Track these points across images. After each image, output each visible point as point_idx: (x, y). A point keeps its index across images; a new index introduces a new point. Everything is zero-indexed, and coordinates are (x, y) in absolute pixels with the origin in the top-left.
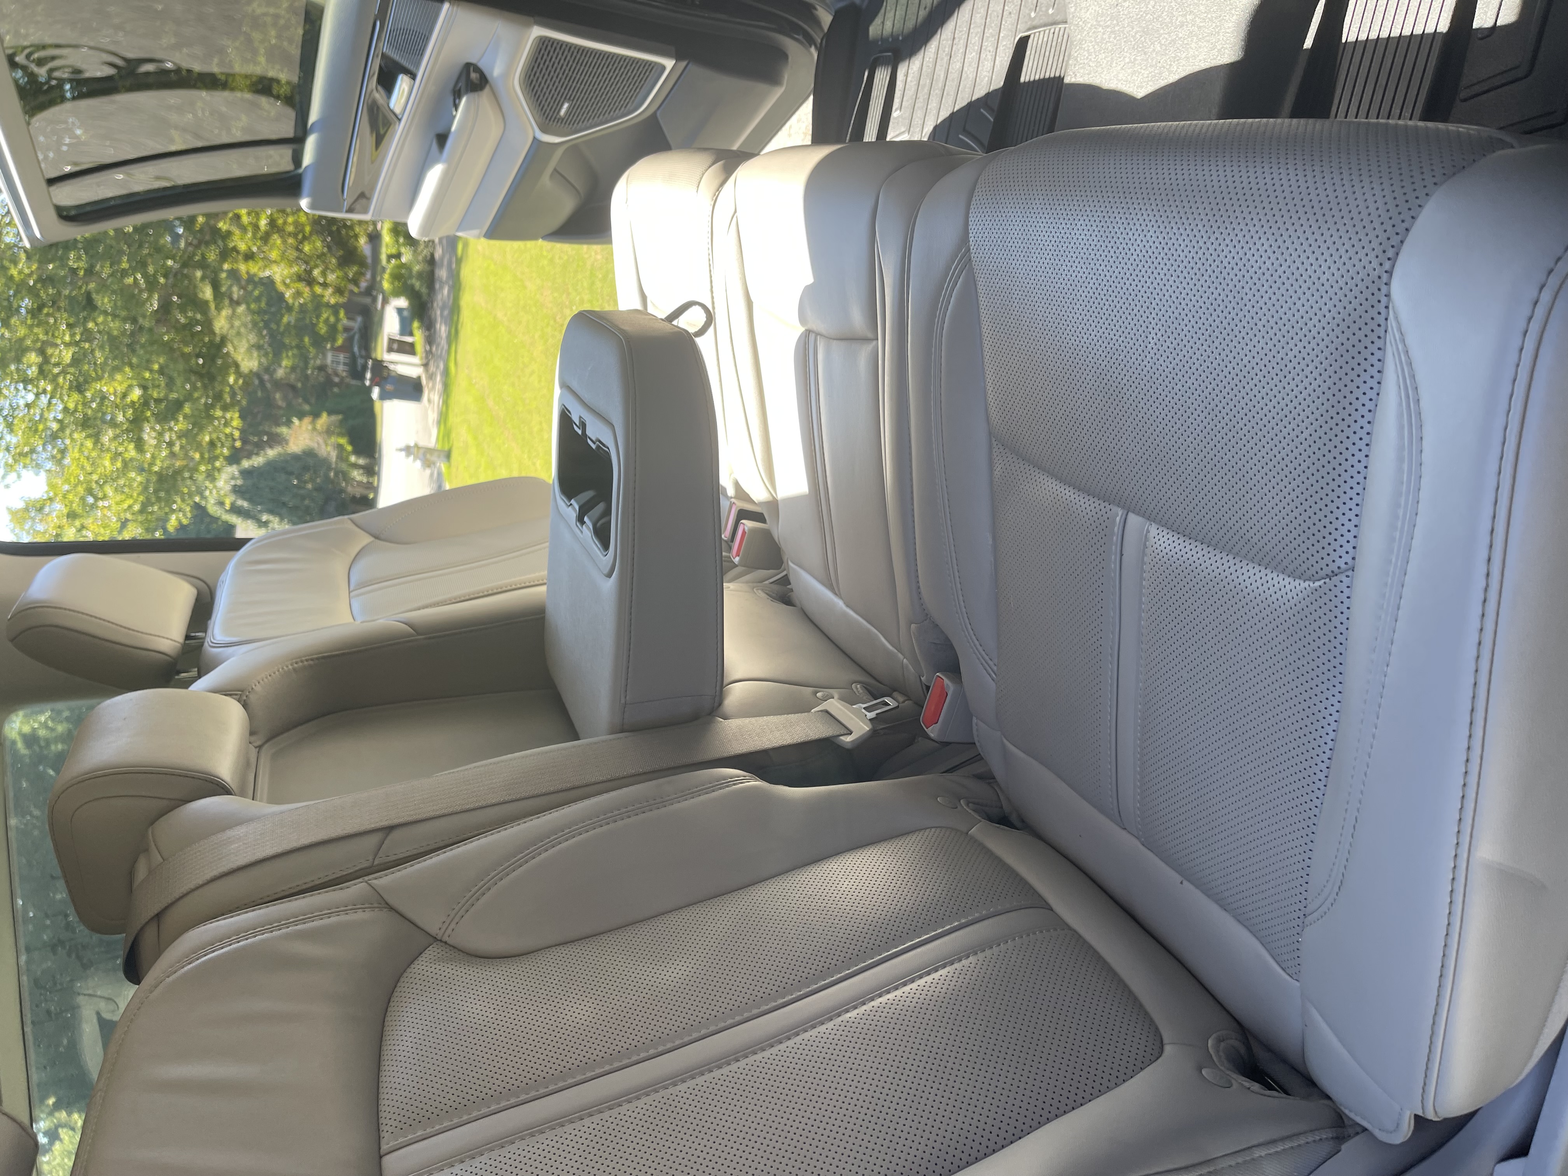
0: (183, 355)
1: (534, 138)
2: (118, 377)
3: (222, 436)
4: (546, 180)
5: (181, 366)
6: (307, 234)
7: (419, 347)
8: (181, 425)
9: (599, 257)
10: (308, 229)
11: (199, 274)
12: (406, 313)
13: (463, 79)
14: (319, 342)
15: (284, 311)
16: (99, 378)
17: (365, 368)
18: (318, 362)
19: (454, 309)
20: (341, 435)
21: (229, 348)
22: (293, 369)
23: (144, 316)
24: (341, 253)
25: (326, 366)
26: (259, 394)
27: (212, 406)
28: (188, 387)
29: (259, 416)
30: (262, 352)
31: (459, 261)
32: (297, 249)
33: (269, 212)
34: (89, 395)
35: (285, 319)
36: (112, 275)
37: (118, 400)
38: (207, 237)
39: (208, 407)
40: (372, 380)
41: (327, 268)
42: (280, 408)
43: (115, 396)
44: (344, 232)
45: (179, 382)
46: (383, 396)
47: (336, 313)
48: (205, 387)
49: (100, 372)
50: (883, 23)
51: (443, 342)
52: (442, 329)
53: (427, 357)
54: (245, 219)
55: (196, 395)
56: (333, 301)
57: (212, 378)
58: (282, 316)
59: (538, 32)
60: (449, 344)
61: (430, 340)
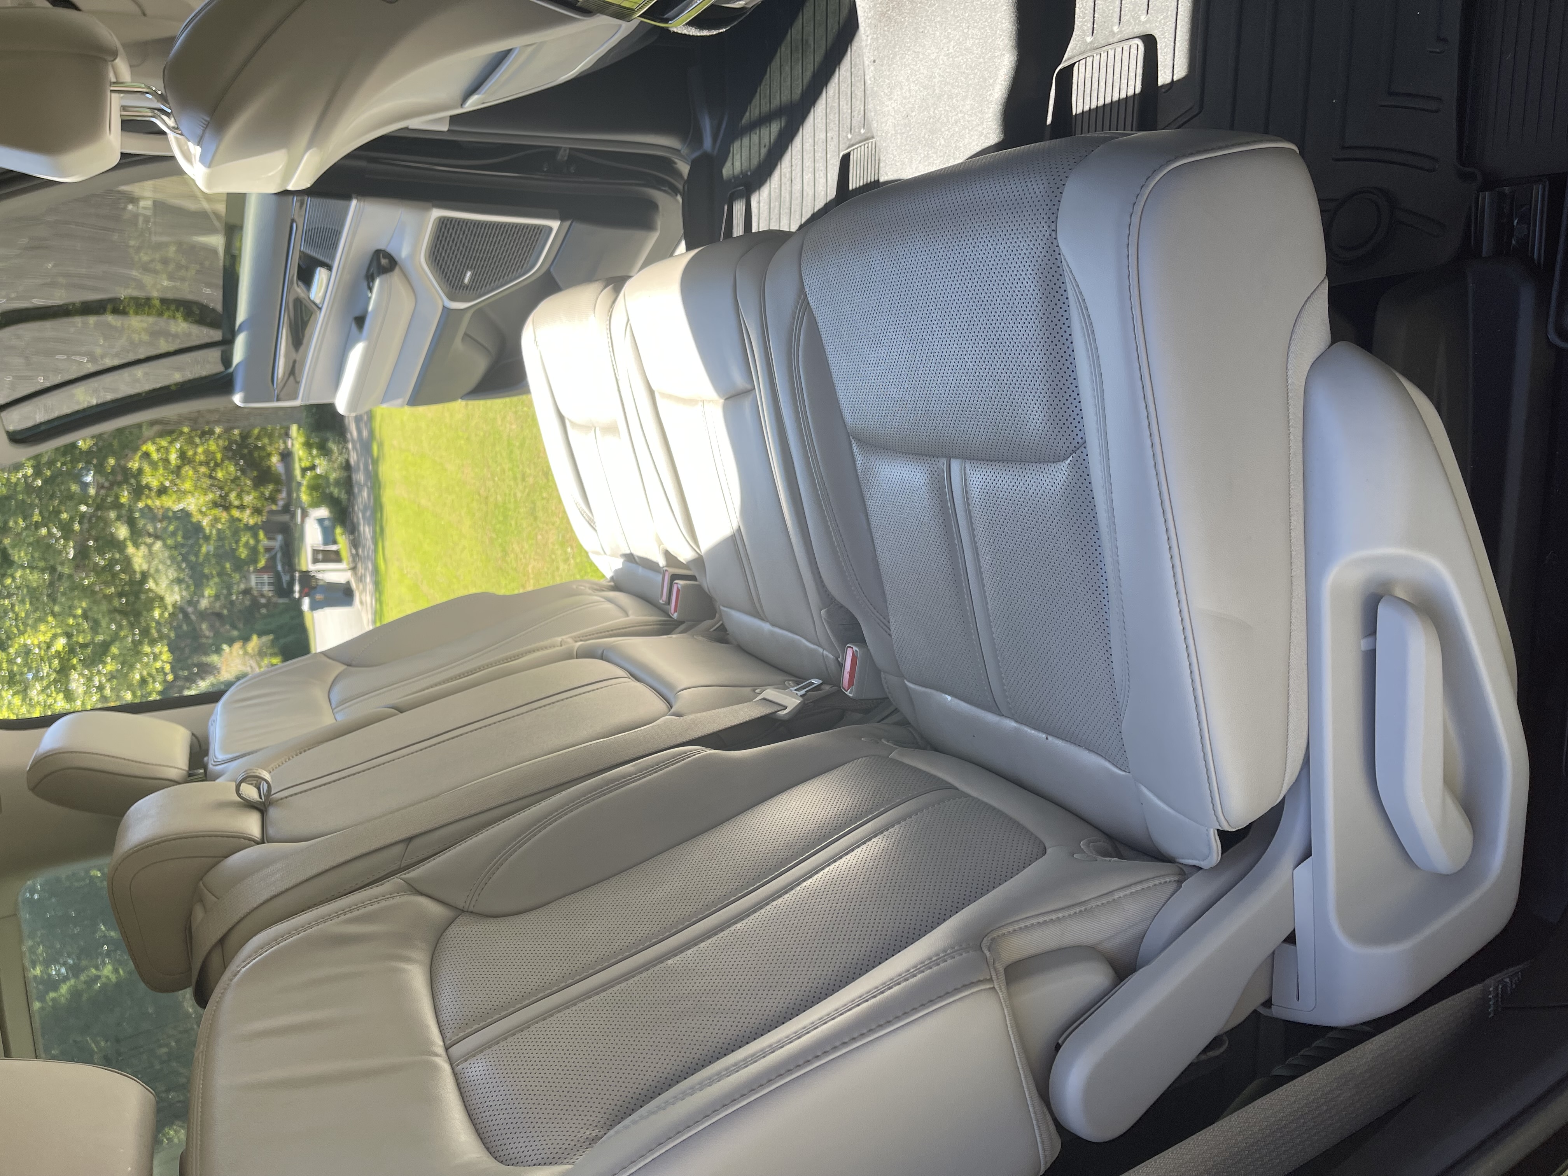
0: (105, 596)
1: (444, 307)
2: (42, 627)
3: (154, 672)
4: (458, 344)
5: (104, 607)
6: (219, 461)
7: (345, 554)
8: (110, 666)
9: (514, 427)
10: (219, 456)
11: (112, 515)
12: (327, 523)
13: (375, 264)
14: (240, 565)
15: (201, 541)
16: (22, 633)
17: (291, 584)
18: (242, 586)
19: (376, 508)
20: (273, 655)
21: (151, 584)
22: (217, 597)
23: (62, 564)
24: (255, 473)
25: (251, 588)
26: (185, 627)
27: (140, 643)
28: (113, 627)
29: (187, 650)
30: (183, 586)
31: (376, 462)
32: (210, 477)
33: (178, 445)
34: (12, 651)
35: (204, 549)
36: (26, 528)
37: (43, 653)
38: (119, 478)
39: (137, 644)
40: (300, 592)
41: (242, 491)
42: (207, 637)
43: (40, 648)
44: (256, 454)
45: (104, 624)
46: (314, 607)
47: (255, 536)
48: (132, 626)
49: (22, 628)
50: (733, 164)
51: (369, 543)
52: (366, 531)
53: (354, 561)
54: (155, 456)
55: (122, 634)
56: (251, 522)
57: (138, 615)
58: (200, 546)
59: (437, 213)
60: (375, 544)
61: (355, 544)
